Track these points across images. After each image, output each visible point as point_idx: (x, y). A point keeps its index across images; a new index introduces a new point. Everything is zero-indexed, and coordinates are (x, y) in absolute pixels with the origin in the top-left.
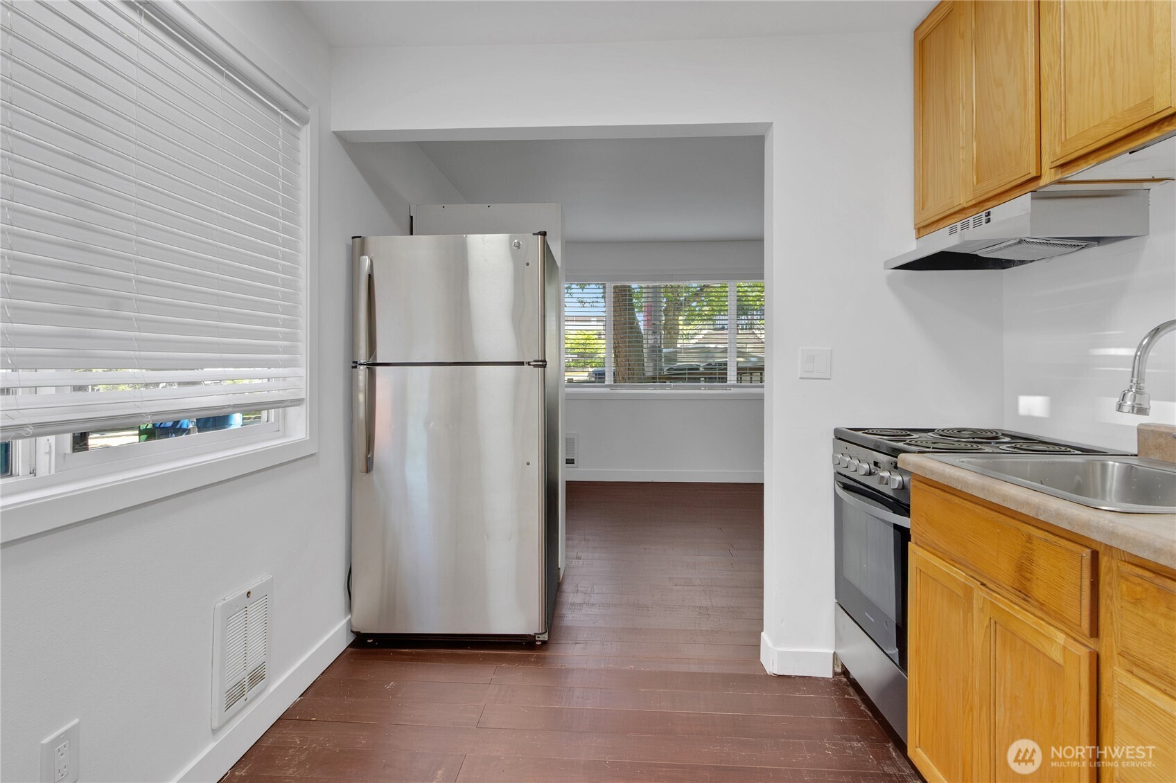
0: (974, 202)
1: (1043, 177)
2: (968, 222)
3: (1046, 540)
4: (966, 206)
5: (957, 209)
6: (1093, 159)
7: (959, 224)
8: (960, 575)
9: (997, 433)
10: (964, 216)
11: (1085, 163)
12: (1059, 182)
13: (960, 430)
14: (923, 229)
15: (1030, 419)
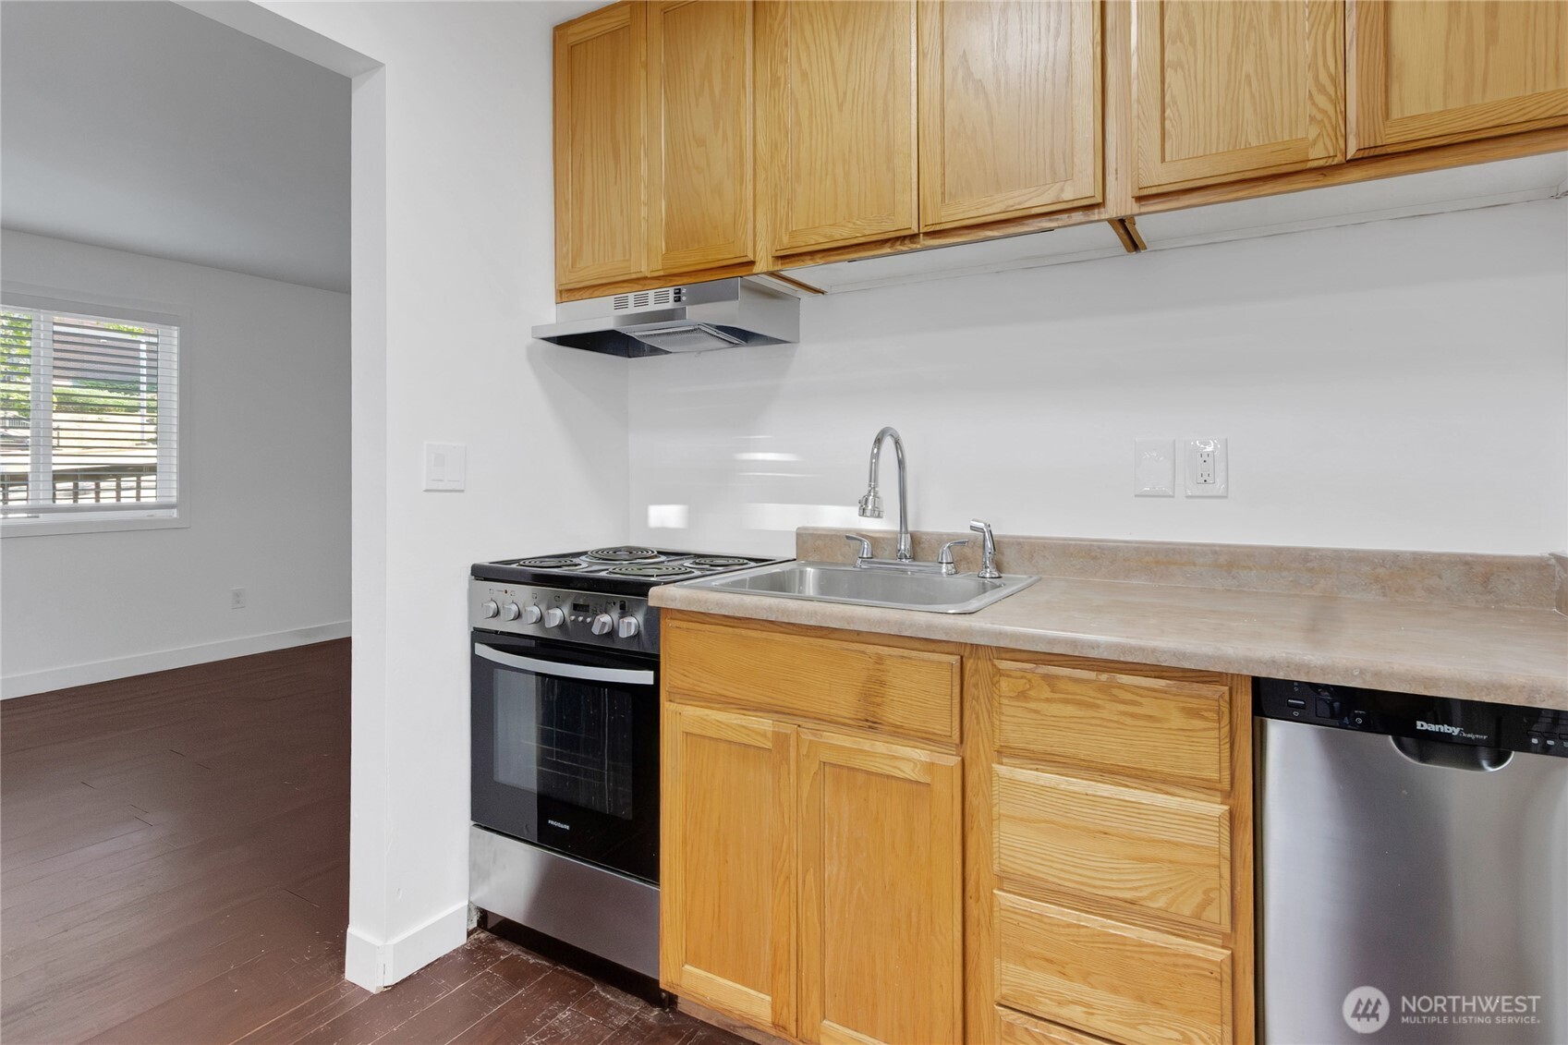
0: (662, 273)
1: (757, 264)
2: (646, 296)
3: (903, 657)
4: (649, 276)
5: (634, 276)
6: (820, 258)
7: (631, 296)
8: (765, 724)
9: (653, 552)
10: (640, 287)
11: (811, 260)
12: (772, 274)
13: (616, 550)
14: (567, 293)
15: (663, 531)
